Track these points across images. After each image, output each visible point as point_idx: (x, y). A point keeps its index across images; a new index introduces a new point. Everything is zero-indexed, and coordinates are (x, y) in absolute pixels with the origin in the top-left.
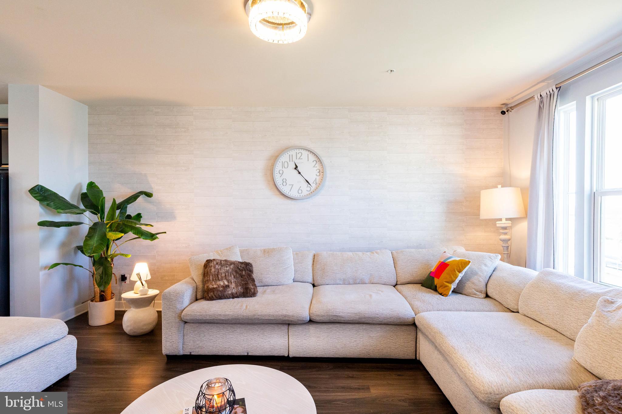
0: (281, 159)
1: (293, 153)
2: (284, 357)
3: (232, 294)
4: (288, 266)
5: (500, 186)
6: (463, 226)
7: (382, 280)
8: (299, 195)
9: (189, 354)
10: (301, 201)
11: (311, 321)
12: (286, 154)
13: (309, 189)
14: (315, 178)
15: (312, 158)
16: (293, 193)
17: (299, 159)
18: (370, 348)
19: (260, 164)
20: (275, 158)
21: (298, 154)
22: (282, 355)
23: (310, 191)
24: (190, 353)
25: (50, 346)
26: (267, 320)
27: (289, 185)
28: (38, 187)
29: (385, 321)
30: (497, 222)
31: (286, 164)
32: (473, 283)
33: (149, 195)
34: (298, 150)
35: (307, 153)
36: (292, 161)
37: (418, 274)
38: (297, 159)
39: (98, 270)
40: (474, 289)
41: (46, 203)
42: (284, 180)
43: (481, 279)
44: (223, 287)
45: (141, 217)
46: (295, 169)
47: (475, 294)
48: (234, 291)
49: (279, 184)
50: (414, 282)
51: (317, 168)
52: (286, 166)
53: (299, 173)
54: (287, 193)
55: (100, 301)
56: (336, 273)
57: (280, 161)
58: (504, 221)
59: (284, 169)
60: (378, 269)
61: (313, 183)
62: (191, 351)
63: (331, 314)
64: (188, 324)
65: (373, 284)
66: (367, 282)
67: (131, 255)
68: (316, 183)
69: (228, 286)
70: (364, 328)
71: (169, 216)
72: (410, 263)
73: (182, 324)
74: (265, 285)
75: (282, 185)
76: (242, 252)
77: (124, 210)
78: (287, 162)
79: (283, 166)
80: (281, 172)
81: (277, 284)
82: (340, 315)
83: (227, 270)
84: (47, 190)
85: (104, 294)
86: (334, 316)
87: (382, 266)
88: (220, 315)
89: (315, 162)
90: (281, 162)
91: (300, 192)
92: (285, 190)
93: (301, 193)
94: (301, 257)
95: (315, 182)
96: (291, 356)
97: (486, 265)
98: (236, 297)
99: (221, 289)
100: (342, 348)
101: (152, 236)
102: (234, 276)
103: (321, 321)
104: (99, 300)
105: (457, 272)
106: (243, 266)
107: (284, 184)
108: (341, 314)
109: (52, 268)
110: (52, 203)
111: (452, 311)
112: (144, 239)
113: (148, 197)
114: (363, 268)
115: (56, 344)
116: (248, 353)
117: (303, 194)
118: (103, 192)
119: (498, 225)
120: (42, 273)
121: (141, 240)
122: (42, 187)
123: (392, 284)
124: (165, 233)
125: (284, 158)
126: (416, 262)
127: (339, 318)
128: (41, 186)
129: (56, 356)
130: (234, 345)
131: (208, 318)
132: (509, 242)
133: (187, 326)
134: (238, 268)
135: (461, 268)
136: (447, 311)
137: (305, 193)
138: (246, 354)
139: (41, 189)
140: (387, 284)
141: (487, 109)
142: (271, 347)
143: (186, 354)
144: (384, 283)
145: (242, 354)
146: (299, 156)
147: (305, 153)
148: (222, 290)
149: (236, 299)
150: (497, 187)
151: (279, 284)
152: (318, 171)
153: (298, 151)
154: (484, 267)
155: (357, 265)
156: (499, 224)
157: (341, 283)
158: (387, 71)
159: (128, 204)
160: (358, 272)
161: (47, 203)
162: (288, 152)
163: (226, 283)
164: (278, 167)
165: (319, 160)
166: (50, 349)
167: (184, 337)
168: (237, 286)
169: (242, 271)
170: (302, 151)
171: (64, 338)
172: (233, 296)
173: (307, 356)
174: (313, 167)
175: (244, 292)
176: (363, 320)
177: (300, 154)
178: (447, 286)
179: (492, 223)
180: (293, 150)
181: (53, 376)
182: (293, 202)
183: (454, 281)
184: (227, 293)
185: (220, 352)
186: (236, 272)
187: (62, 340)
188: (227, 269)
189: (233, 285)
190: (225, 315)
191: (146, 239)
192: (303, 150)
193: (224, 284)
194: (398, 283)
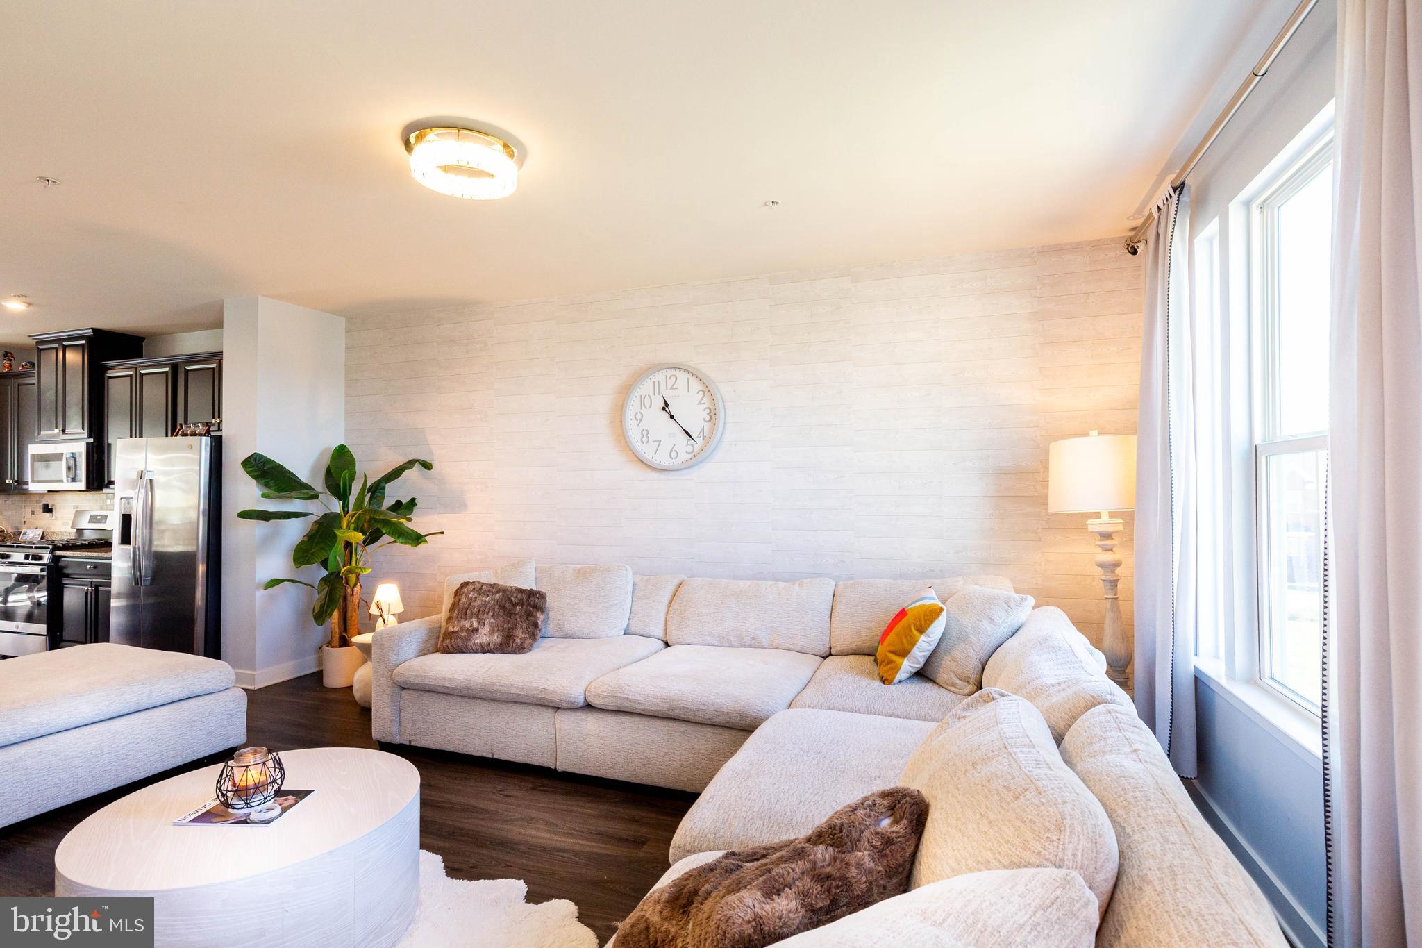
0: (638, 390)
1: (660, 377)
2: (549, 768)
3: (481, 645)
4: (615, 602)
5: (1094, 433)
6: (1038, 528)
7: (796, 642)
8: (671, 461)
9: (407, 743)
10: (678, 473)
11: (588, 706)
12: (648, 380)
13: (690, 449)
14: (701, 428)
15: (695, 386)
16: (662, 459)
17: (672, 388)
18: (695, 773)
19: (603, 403)
20: (626, 390)
21: (670, 378)
22: (545, 765)
23: (693, 454)
24: (410, 742)
25: (200, 698)
26: (513, 694)
27: (654, 441)
28: (255, 456)
29: (717, 720)
30: (1090, 521)
31: (647, 399)
32: (954, 660)
33: (427, 466)
34: (669, 370)
35: (686, 375)
36: (659, 394)
37: (873, 634)
38: (669, 388)
39: (321, 592)
40: (953, 672)
41: (263, 481)
42: (645, 433)
43: (971, 652)
44: (468, 630)
45: (416, 505)
46: (664, 409)
47: (954, 685)
48: (485, 640)
49: (635, 441)
50: (865, 652)
51: (705, 406)
52: (647, 404)
53: (672, 417)
54: (650, 458)
55: (340, 646)
56: (705, 622)
57: (636, 394)
58: (1105, 518)
59: (644, 410)
60: (788, 617)
61: (699, 436)
62: (411, 739)
63: (619, 695)
64: (406, 690)
65: (777, 648)
66: (765, 644)
67: (370, 570)
68: (704, 437)
69: (476, 630)
70: (682, 729)
71: (455, 503)
72: (862, 609)
73: (397, 690)
74: (568, 636)
75: (639, 443)
76: (540, 573)
77: (380, 492)
78: (649, 395)
79: (642, 404)
80: (639, 416)
81: (589, 636)
82: (634, 698)
83: (485, 601)
84: (268, 461)
85: (346, 635)
86: (625, 698)
87: (798, 612)
88: (444, 678)
89: (701, 393)
90: (639, 397)
91: (674, 454)
92: (646, 451)
93: (676, 458)
94: (653, 586)
95: (701, 435)
96: (559, 769)
97: (991, 620)
98: (488, 652)
99: (464, 634)
100: (644, 765)
101: (417, 539)
102: (494, 614)
103: (603, 707)
104: (338, 644)
105: (915, 632)
106: (520, 596)
107: (645, 440)
108: (637, 697)
109: (272, 586)
110: (273, 481)
111: (860, 712)
112: (402, 543)
113: (426, 469)
114: (758, 615)
115: (211, 697)
116: (493, 754)
117: (679, 460)
118: (357, 463)
119: (1090, 528)
120: (260, 594)
121: (398, 545)
122: (261, 456)
123: (818, 654)
124: (442, 533)
125: (645, 388)
126: (876, 606)
127: (633, 705)
128: (259, 454)
129: (207, 715)
130: (472, 736)
131: (427, 682)
132: (1119, 571)
133: (405, 694)
134: (509, 599)
135: (923, 623)
136: (849, 711)
137: (683, 456)
138: (490, 756)
139: (260, 459)
140: (808, 651)
141: (1096, 245)
142: (528, 747)
143: (404, 742)
144: (798, 648)
145: (484, 755)
146: (671, 382)
147: (682, 376)
148: (465, 637)
149: (488, 654)
150: (1088, 435)
151: (591, 636)
152: (708, 411)
153: (669, 373)
154: (985, 624)
155: (748, 607)
156: (1094, 526)
157: (715, 642)
158: (765, 204)
159: (387, 483)
160: (747, 622)
161: (265, 482)
162: (652, 377)
163: (475, 625)
164: (633, 406)
165: (708, 390)
166: (198, 703)
167: (400, 713)
168: (492, 632)
169: (515, 605)
170: (677, 373)
171: (227, 691)
172: (484, 649)
173: (585, 773)
174: (698, 404)
175: (501, 644)
176: (677, 713)
177: (673, 379)
178: (891, 662)
179: (1076, 522)
180: (660, 373)
181: (202, 746)
182: (662, 476)
183: (909, 652)
184: (472, 642)
185: (451, 746)
186: (502, 607)
187: (221, 694)
188: (487, 600)
189: (485, 630)
190: (451, 680)
191: (406, 543)
192: (678, 371)
193: (472, 626)
194: (833, 651)
